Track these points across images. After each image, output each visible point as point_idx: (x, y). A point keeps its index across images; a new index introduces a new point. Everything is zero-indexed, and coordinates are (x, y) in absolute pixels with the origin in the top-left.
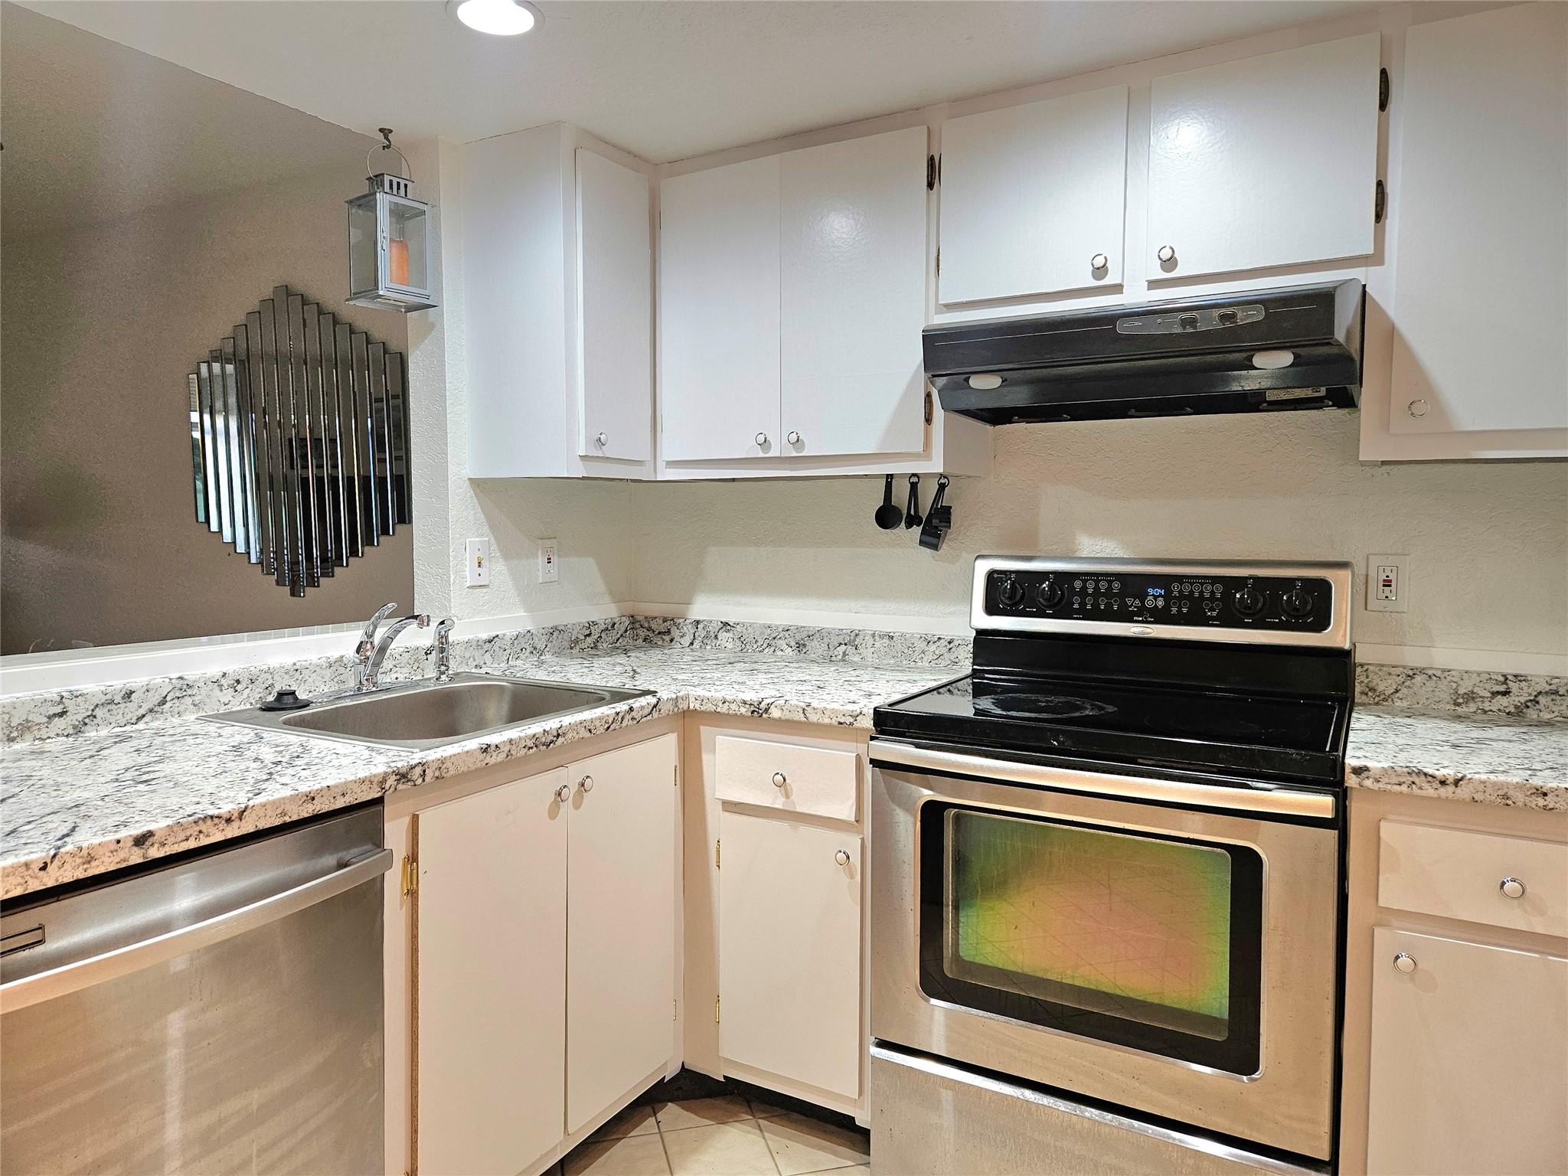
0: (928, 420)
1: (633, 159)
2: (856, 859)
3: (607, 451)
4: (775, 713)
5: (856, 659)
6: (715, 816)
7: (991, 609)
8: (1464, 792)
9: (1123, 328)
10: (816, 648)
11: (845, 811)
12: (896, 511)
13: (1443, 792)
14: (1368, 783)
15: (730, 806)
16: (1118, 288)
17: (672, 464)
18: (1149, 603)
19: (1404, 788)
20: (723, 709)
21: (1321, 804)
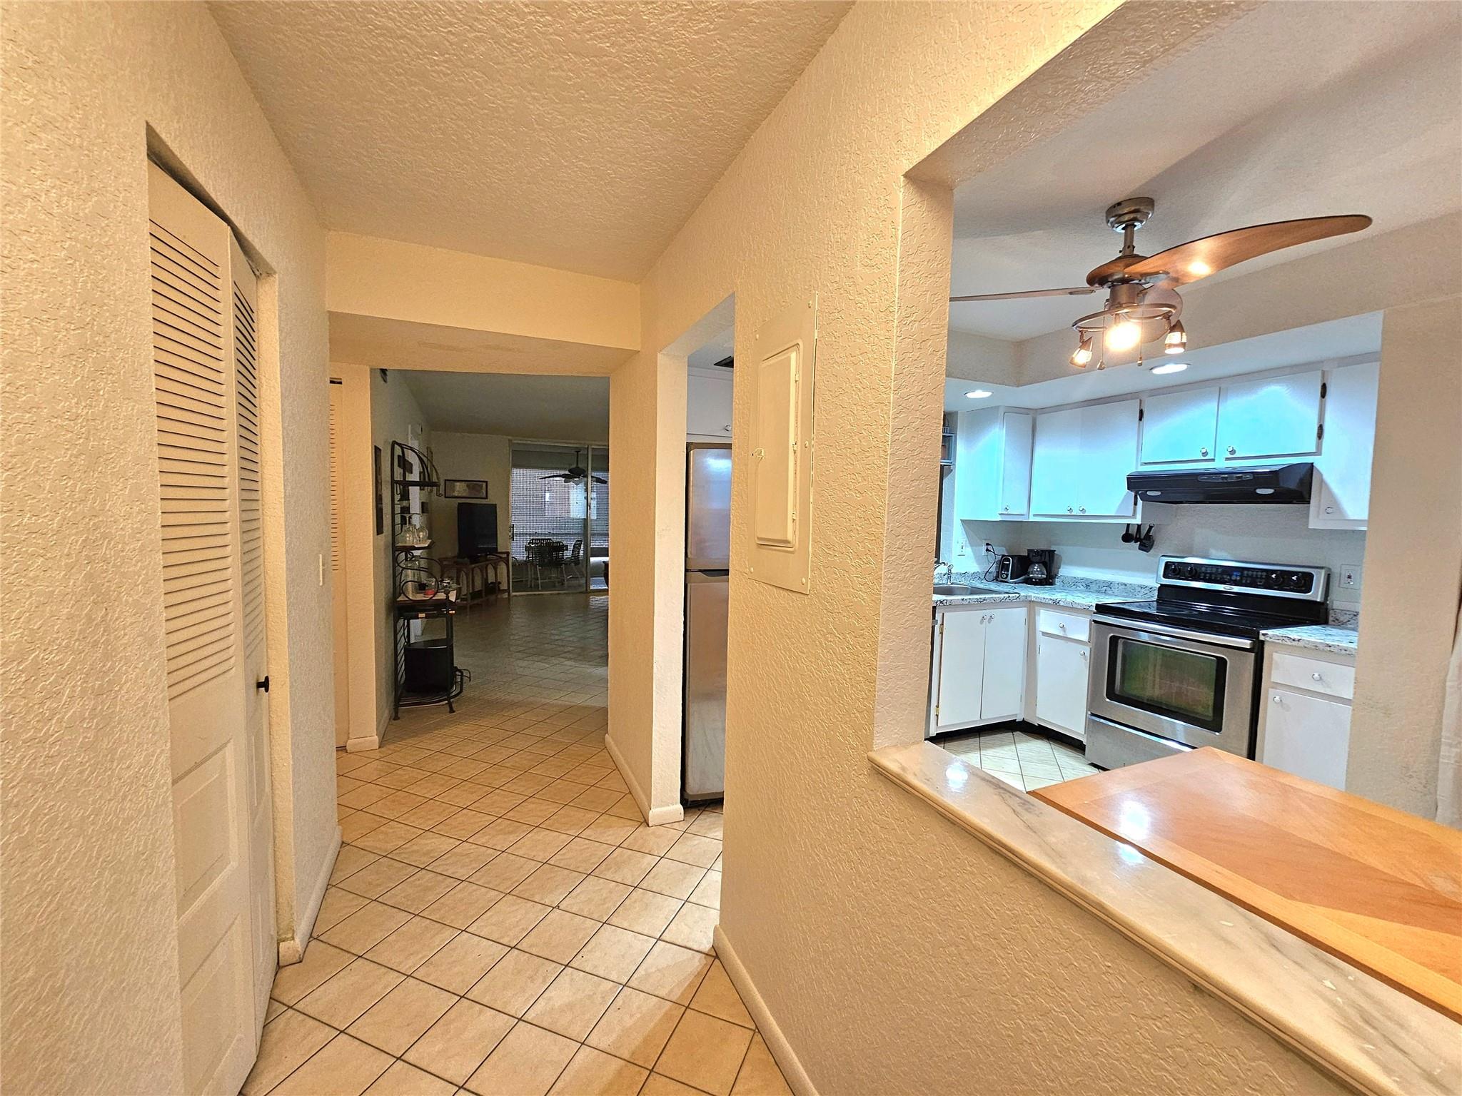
0: (1136, 504)
1: (1025, 411)
2: (1088, 654)
3: (1009, 512)
4: (1061, 604)
5: (1111, 592)
6: (1039, 636)
7: (1165, 576)
8: (1301, 644)
9: (1200, 478)
10: (1094, 587)
11: (1085, 637)
12: (1131, 535)
13: (1294, 643)
14: (1268, 639)
15: (1045, 634)
16: (1213, 460)
17: (1035, 515)
18: (1234, 578)
19: (1280, 641)
20: (1043, 601)
21: (1246, 643)
